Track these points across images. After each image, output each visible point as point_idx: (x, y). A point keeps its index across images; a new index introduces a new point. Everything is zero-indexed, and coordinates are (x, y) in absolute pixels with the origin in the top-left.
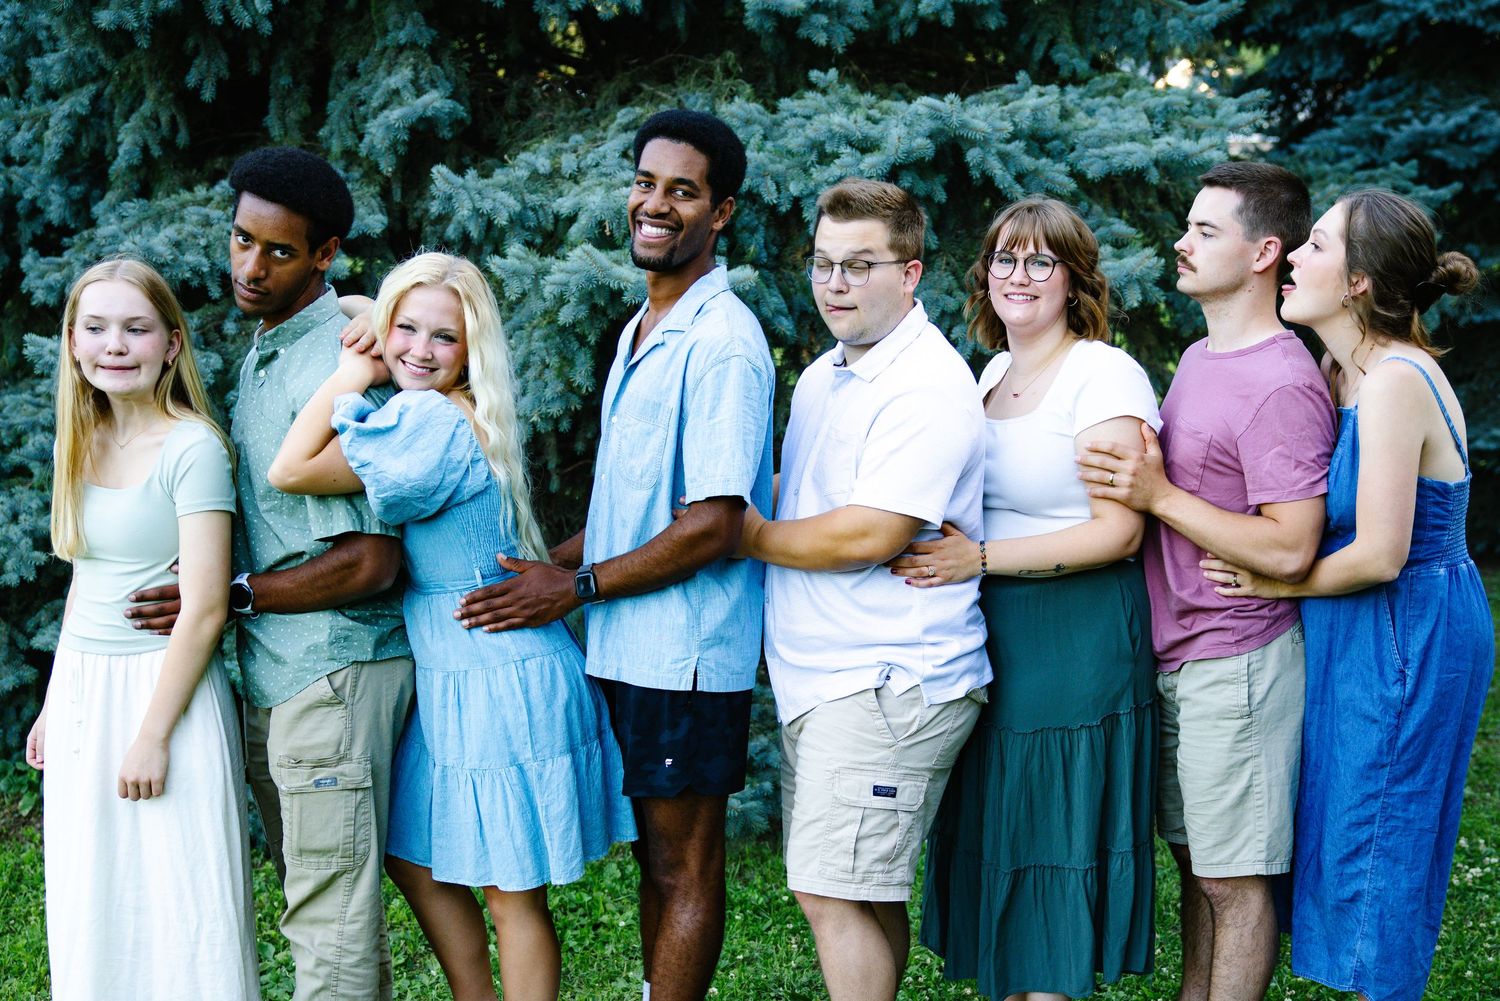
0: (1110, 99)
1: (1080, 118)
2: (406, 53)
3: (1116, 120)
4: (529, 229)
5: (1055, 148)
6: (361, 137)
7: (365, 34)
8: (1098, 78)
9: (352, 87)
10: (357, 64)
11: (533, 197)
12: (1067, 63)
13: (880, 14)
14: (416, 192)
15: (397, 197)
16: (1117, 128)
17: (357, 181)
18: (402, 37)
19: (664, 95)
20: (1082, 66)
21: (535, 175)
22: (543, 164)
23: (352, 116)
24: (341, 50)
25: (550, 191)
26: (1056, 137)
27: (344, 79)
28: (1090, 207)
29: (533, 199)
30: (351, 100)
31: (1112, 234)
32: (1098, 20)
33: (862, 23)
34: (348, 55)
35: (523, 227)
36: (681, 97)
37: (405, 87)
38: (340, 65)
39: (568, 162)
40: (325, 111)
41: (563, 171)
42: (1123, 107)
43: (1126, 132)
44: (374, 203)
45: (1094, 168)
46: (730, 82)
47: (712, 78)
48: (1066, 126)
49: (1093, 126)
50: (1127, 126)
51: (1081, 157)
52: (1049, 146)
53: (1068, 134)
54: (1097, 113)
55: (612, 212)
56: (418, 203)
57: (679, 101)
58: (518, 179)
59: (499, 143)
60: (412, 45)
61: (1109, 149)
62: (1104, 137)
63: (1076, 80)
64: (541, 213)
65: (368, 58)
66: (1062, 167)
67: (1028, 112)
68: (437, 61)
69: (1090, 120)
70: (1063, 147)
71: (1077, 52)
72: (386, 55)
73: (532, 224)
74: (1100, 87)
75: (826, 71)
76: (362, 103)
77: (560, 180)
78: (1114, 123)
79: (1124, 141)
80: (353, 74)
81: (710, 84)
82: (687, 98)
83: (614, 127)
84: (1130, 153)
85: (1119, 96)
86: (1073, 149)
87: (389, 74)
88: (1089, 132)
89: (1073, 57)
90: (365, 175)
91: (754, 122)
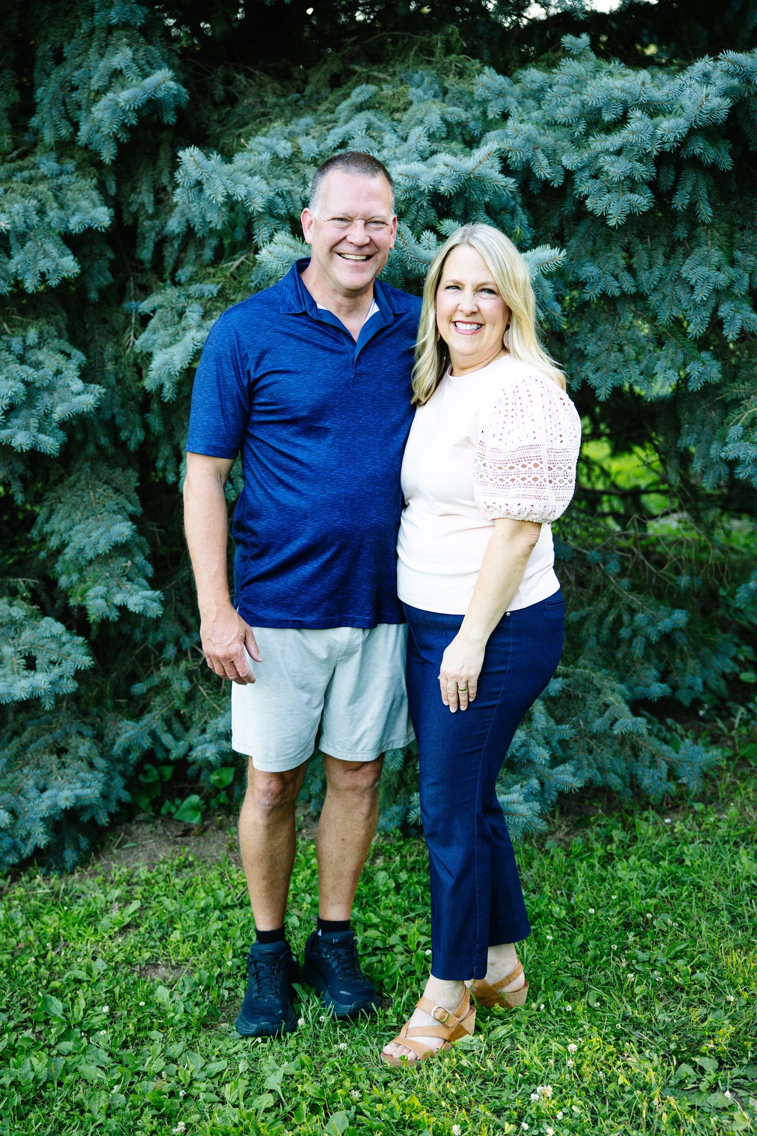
2: (116, 34)
4: (278, 217)
6: (76, 126)
7: (66, 16)
9: (59, 74)
10: (62, 48)
11: (279, 182)
14: (129, 185)
15: (112, 190)
17: (72, 173)
18: (114, 16)
19: (381, 76)
21: (276, 160)
22: (284, 148)
23: (64, 104)
24: (44, 33)
27: (50, 63)
29: (279, 185)
30: (62, 86)
34: (52, 38)
35: (272, 215)
37: (127, 67)
38: (44, 49)
39: (308, 145)
40: (32, 99)
41: (303, 155)
44: (95, 195)
46: (453, 58)
47: (432, 56)
56: (133, 197)
58: (261, 164)
59: (209, 132)
60: (125, 25)
64: (289, 199)
65: (74, 41)
68: (149, 42)
72: (95, 37)
76: (74, 88)
77: (300, 164)
80: (59, 59)
81: (430, 62)
87: (102, 56)
90: (78, 167)
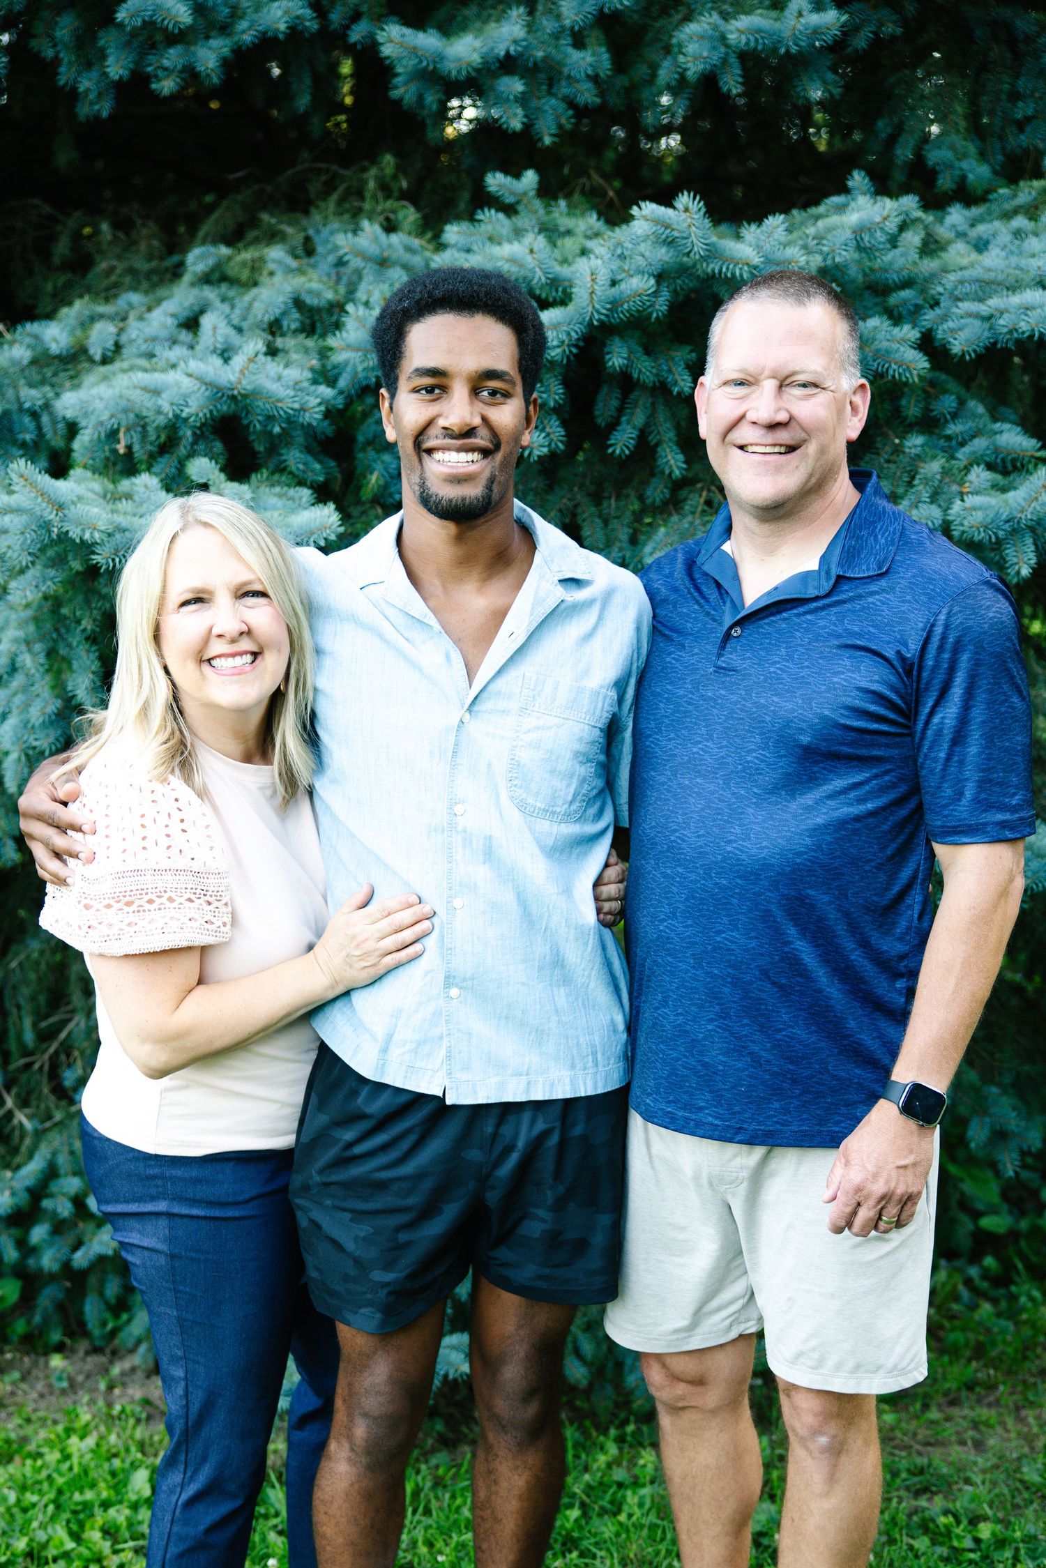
0: (1020, 222)
1: (958, 253)
3: (1021, 254)
4: (24, 445)
5: (904, 302)
8: (1003, 191)
11: (33, 392)
12: (950, 166)
13: (623, 81)
16: (1018, 268)
20: (978, 172)
22: (55, 338)
25: (68, 384)
26: (908, 283)
28: (962, 403)
29: (32, 396)
31: (997, 450)
32: (1015, 96)
33: (587, 95)
35: (15, 442)
36: (311, 232)
39: (100, 336)
41: (92, 352)
42: (1036, 234)
43: (1033, 273)
45: (963, 335)
46: (389, 204)
47: (363, 198)
48: (929, 265)
49: (972, 265)
50: (1034, 263)
51: (945, 318)
52: (894, 299)
53: (931, 278)
54: (990, 247)
55: (132, 416)
57: (308, 239)
58: (14, 362)
61: (995, 302)
62: (989, 283)
63: (966, 195)
64: (45, 419)
66: (909, 332)
67: (848, 234)
69: (974, 256)
70: (920, 302)
71: (972, 149)
73: (28, 437)
74: (1008, 206)
75: (517, 176)
77: (86, 365)
78: (1014, 260)
79: (1028, 286)
81: (360, 210)
82: (318, 232)
83: (187, 278)
84: (1028, 308)
85: (1033, 218)
86: (935, 304)
88: (967, 274)
89: (965, 156)
91: (393, 264)
